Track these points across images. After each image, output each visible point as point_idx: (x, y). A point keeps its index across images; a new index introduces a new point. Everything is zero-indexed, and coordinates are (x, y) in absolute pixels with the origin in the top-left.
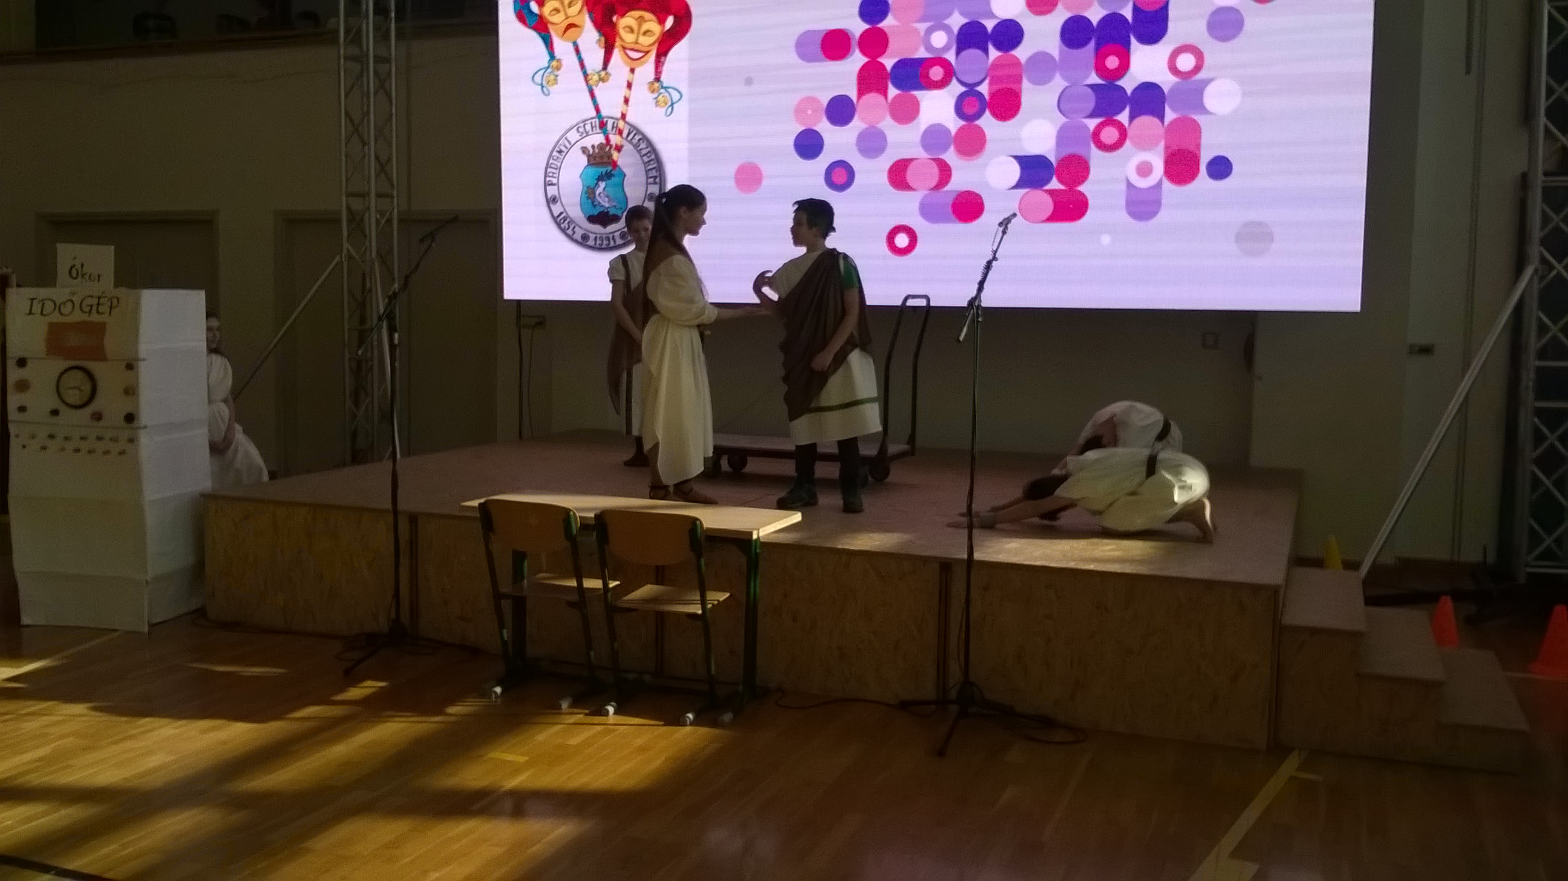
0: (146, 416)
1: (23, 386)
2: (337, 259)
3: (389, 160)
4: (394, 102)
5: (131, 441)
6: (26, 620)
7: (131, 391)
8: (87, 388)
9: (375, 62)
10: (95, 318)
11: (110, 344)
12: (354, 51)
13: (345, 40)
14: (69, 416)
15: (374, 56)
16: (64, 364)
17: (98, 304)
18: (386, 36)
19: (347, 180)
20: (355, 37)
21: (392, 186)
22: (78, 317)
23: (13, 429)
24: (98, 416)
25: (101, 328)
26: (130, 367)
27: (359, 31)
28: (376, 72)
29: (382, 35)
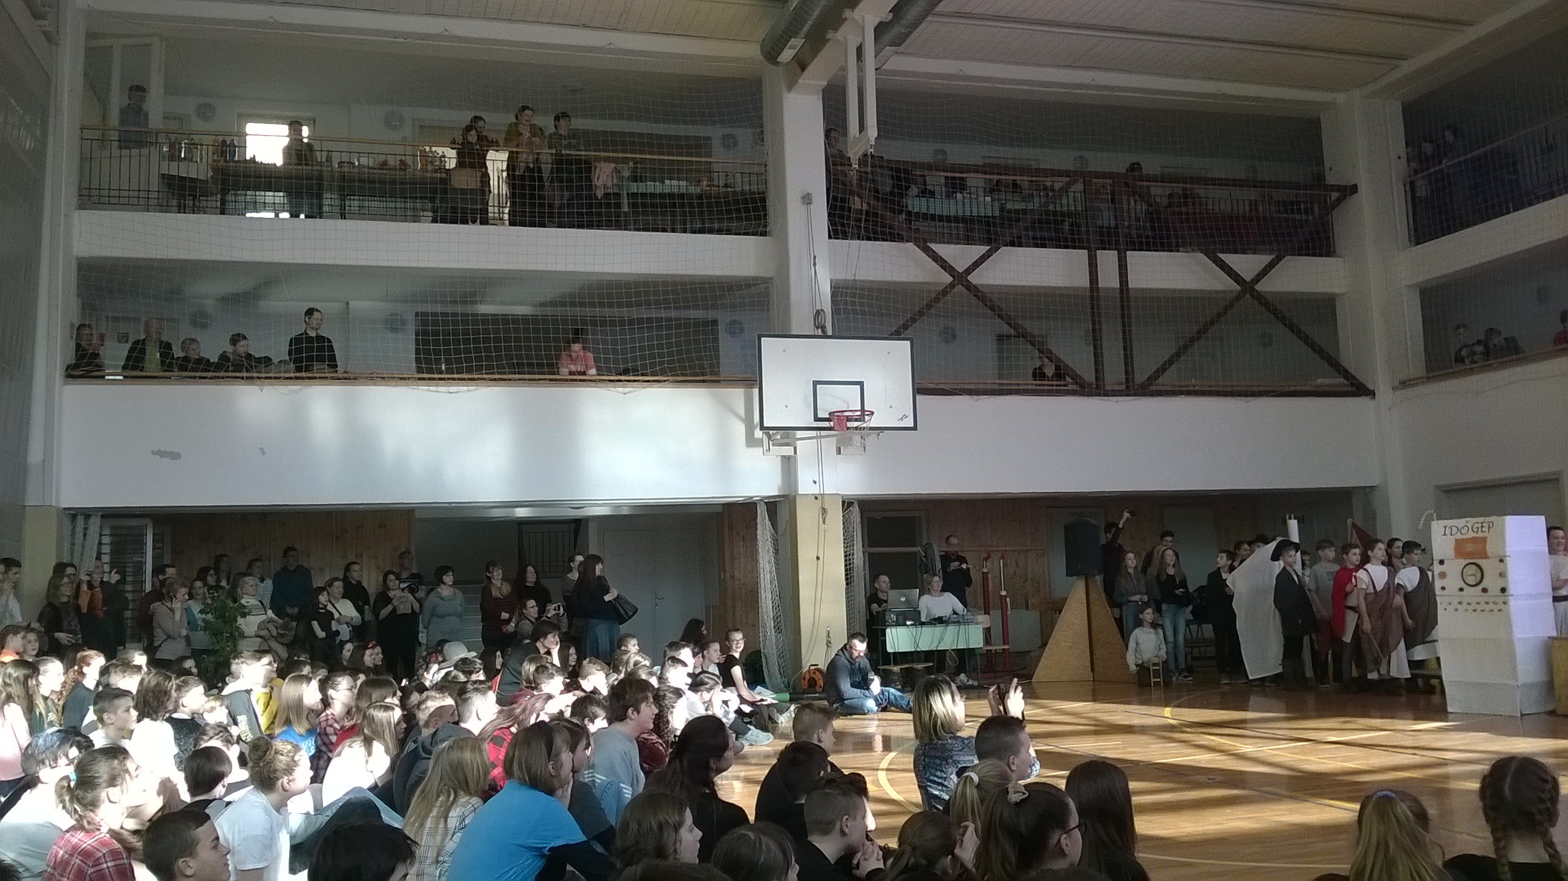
0: (1511, 590)
1: (1443, 575)
5: (1505, 603)
6: (1450, 709)
7: (1502, 575)
8: (1479, 576)
10: (1480, 534)
11: (1490, 548)
14: (1468, 590)
16: (1464, 562)
17: (1482, 527)
22: (1471, 534)
23: (1438, 599)
24: (1485, 590)
25: (1485, 539)
26: (1501, 561)
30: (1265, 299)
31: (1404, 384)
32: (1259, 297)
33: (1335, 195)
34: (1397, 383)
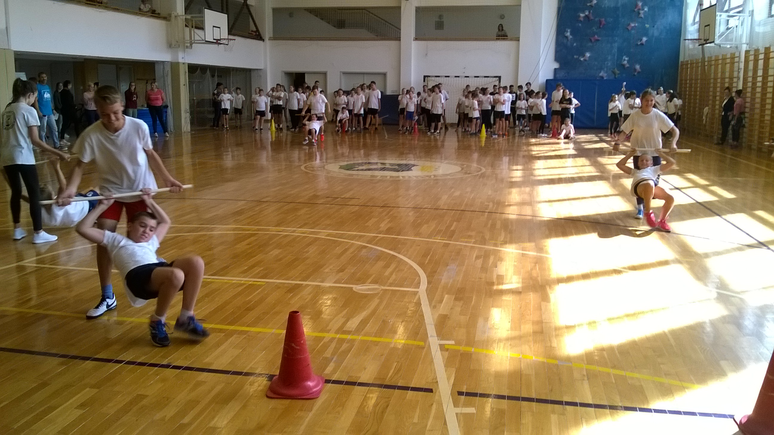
34: (269, 38)
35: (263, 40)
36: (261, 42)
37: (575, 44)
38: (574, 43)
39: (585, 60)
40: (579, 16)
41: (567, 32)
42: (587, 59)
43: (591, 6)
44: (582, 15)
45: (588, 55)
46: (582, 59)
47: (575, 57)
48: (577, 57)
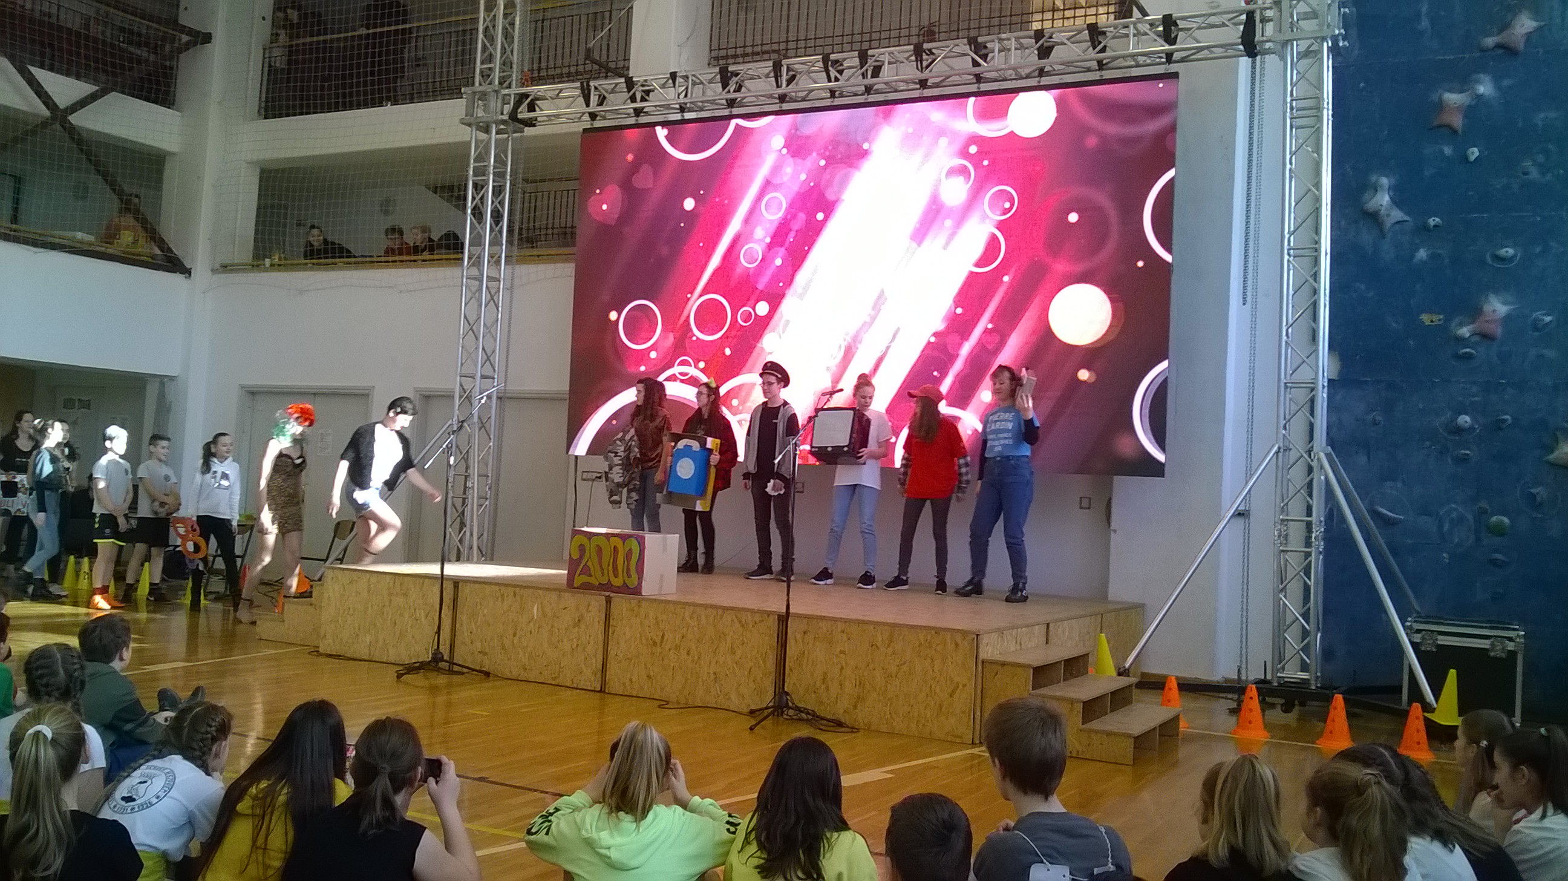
2: (450, 422)
3: (494, 351)
4: (500, 309)
9: (487, 281)
12: (474, 272)
13: (468, 262)
15: (487, 277)
18: (498, 262)
19: (462, 365)
20: (477, 262)
21: (494, 370)
27: (479, 257)
28: (487, 287)
29: (495, 260)
30: (79, 134)
31: (226, 268)
32: (72, 131)
33: (185, 38)
34: (217, 266)
35: (187, 272)
36: (176, 279)
37: (1422, 254)
38: (1417, 249)
39: (1486, 337)
40: (1440, 107)
41: (1375, 189)
42: (1499, 331)
43: (1507, 50)
44: (1453, 98)
45: (1497, 307)
46: (1465, 331)
47: (1426, 318)
48: (1437, 318)
